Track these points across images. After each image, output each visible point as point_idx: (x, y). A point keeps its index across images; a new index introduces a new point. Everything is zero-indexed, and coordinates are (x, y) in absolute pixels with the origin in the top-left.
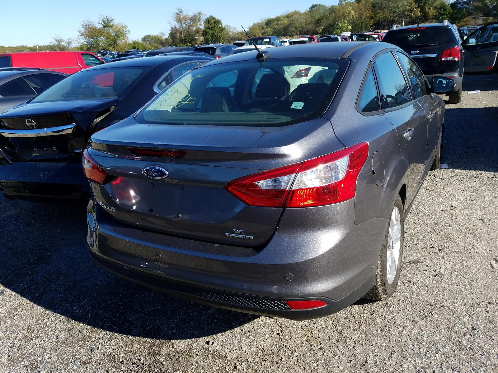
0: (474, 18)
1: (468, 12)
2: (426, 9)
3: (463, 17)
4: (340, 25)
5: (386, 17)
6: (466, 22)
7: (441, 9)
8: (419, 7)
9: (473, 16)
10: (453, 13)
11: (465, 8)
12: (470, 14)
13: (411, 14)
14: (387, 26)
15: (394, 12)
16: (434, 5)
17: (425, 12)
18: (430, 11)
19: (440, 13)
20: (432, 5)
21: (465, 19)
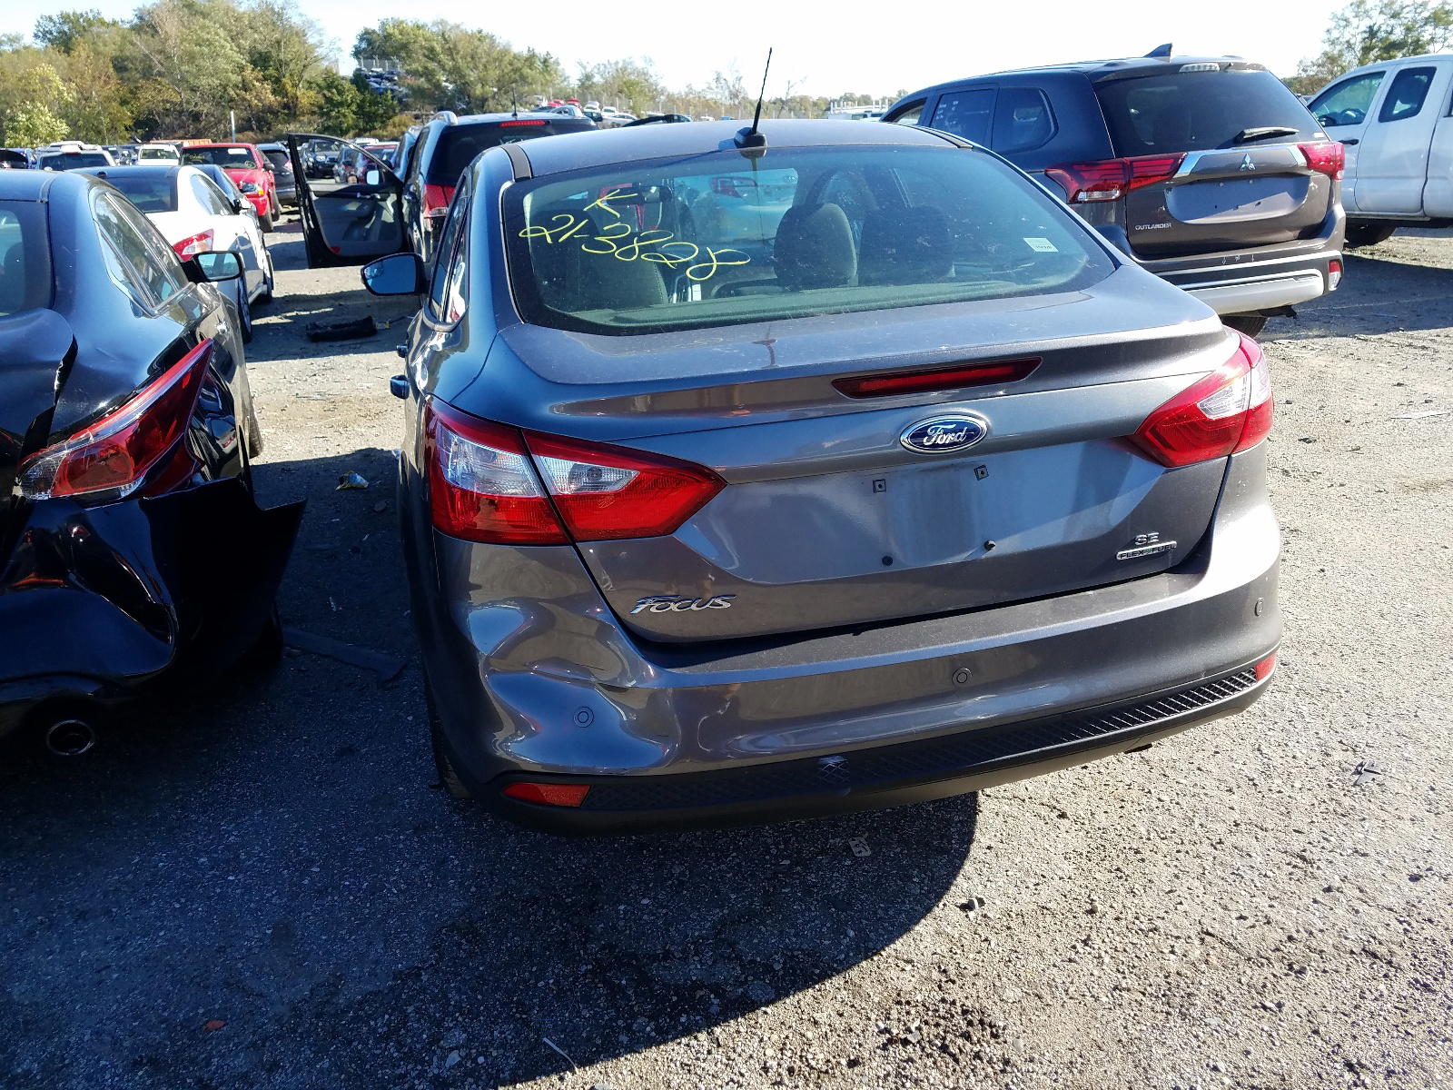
0: (417, 117)
1: (400, 101)
2: (287, 86)
3: (391, 114)
4: (22, 117)
5: (174, 104)
6: (399, 126)
7: (329, 87)
8: (265, 78)
9: (414, 113)
10: (363, 101)
11: (389, 92)
12: (405, 107)
13: (248, 97)
14: (180, 127)
15: (193, 90)
16: (306, 76)
17: (287, 94)
18: (298, 93)
19: (329, 100)
20: (301, 77)
21: (396, 119)
